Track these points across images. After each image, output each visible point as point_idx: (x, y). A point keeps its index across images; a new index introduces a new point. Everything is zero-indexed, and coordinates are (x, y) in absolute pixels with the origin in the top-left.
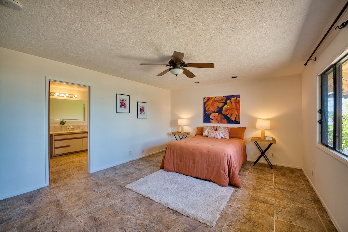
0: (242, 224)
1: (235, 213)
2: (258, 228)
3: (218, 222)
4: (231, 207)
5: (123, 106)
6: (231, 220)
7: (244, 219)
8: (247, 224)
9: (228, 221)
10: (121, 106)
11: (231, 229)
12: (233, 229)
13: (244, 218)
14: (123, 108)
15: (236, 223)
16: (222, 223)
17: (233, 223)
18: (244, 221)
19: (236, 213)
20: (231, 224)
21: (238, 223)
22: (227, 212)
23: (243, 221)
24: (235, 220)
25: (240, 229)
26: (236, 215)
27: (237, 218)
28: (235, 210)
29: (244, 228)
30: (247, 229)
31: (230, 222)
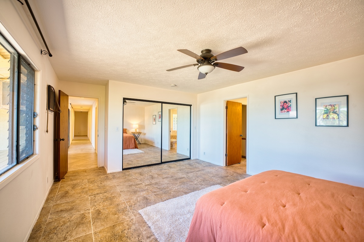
0: (124, 229)
1: (138, 233)
2: (110, 236)
3: (141, 216)
4: (148, 237)
5: (286, 109)
6: (134, 224)
7: (126, 234)
8: (120, 232)
9: (136, 222)
10: (282, 110)
11: (128, 218)
12: (127, 220)
13: (126, 236)
14: (285, 112)
15: (129, 226)
16: (138, 217)
17: (130, 223)
18: (124, 232)
19: (137, 235)
20: (131, 222)
21: (127, 227)
22: (145, 228)
23: (126, 231)
24: (131, 227)
25: (123, 224)
26: (135, 232)
27: (132, 230)
28: (141, 236)
29: (121, 227)
30: (119, 228)
31: (134, 223)
